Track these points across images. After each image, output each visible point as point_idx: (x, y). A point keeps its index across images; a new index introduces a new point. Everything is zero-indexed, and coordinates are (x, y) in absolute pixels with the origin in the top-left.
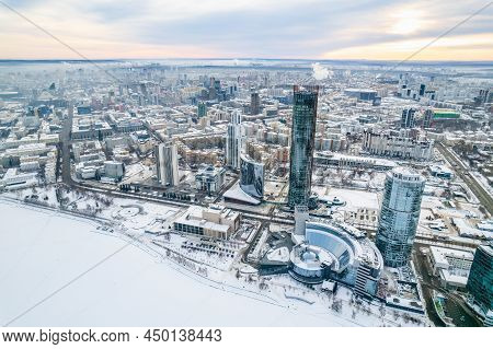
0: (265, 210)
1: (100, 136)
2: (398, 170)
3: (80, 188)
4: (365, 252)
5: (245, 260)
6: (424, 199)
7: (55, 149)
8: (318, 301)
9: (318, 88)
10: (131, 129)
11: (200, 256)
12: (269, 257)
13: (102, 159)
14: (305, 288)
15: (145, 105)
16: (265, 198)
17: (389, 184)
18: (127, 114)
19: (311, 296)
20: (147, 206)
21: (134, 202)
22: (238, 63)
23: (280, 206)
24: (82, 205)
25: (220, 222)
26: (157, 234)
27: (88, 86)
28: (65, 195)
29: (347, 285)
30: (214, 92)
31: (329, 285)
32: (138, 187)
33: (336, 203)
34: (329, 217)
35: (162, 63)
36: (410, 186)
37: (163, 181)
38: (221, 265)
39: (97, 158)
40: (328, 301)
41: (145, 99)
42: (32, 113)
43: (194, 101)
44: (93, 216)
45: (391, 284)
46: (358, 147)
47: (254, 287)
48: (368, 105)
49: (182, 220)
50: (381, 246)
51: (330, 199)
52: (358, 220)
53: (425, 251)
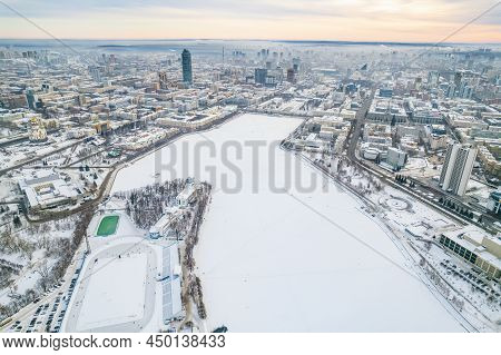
1: (393, 122)
3: (360, 166)
7: (349, 124)
10: (428, 121)
13: (388, 144)
15: (453, 97)
18: (428, 104)
20: (417, 206)
21: (405, 196)
24: (355, 182)
26: (418, 238)
27: (397, 70)
28: (345, 168)
32: (414, 183)
37: (445, 186)
39: (383, 142)
41: (455, 91)
42: (340, 90)
44: (361, 195)
49: (452, 236)
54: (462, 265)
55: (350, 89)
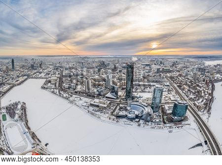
0: (118, 101)
1: (70, 77)
2: (157, 86)
3: (65, 91)
4: (148, 110)
5: (112, 114)
6: (164, 93)
7: (59, 79)
8: (134, 124)
9: (134, 63)
10: (78, 75)
11: (98, 113)
12: (120, 114)
14: (130, 121)
16: (118, 97)
17: (155, 90)
19: (132, 123)
20: (82, 98)
21: (78, 96)
22: (110, 56)
23: (123, 99)
24: (65, 96)
25: (104, 104)
26: (85, 106)
27: (68, 63)
28: (61, 92)
29: (142, 119)
30: (103, 65)
31: (137, 120)
32: (80, 92)
33: (140, 97)
34: (138, 101)
35: (88, 56)
36: (160, 90)
37: (87, 91)
38: (105, 116)
39: (69, 83)
40: (137, 124)
42: (54, 69)
43: (97, 67)
44: (67, 99)
45: (154, 117)
46: (146, 80)
47: (115, 122)
48: (148, 68)
49: (92, 103)
50: (152, 108)
51: (138, 96)
52: (146, 101)
53: (163, 107)
54: (97, 109)
55: (57, 69)
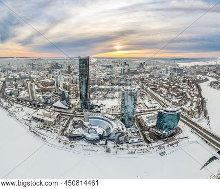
0: (71, 111)
4: (117, 125)
5: (63, 134)
11: (43, 132)
12: (74, 133)
14: (92, 145)
16: (71, 106)
23: (78, 109)
25: (50, 117)
26: (27, 120)
29: (111, 140)
33: (102, 106)
34: (100, 112)
40: (104, 149)
41: (33, 69)
51: (99, 104)
52: (111, 111)
